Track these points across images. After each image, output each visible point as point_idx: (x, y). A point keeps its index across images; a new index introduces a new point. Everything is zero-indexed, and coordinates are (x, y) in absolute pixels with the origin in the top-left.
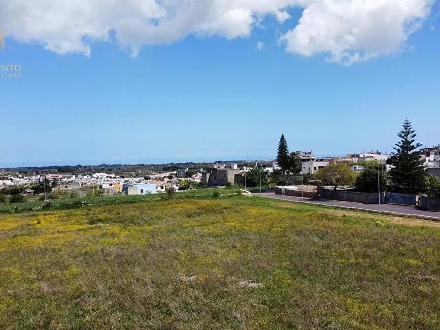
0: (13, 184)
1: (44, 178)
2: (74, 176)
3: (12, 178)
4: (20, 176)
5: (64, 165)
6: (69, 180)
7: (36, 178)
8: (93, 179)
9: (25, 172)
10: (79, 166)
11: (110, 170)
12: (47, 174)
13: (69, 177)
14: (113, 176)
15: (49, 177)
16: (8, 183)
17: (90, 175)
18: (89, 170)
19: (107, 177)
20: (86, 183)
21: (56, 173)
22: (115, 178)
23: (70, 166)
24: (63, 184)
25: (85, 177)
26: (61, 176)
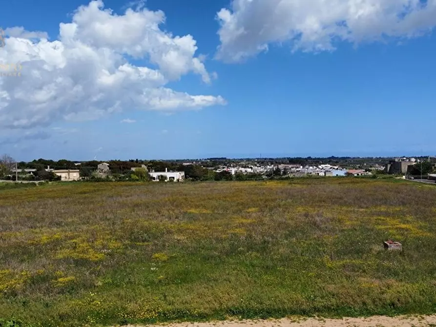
0: (252, 171)
1: (276, 167)
2: (301, 167)
3: (252, 166)
4: (258, 165)
5: (296, 157)
6: (298, 169)
7: (271, 167)
8: (318, 169)
9: (262, 162)
10: (309, 158)
11: (337, 162)
12: (280, 164)
13: (297, 168)
14: (336, 167)
15: (281, 166)
16: (249, 170)
17: (317, 166)
18: (317, 162)
19: (331, 168)
20: (311, 173)
21: (288, 164)
22: (337, 169)
23: (301, 158)
24: (292, 173)
25: (311, 168)
26: (290, 166)
